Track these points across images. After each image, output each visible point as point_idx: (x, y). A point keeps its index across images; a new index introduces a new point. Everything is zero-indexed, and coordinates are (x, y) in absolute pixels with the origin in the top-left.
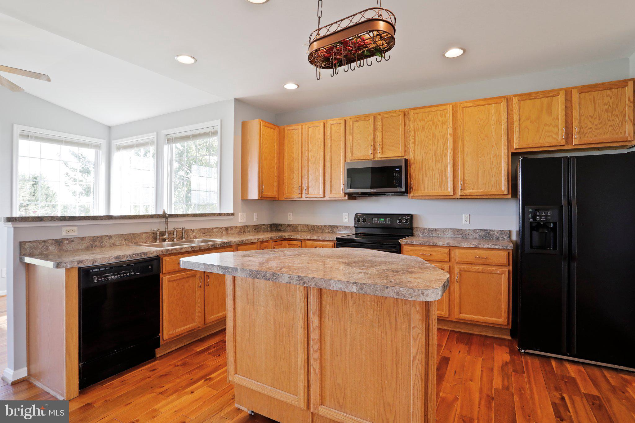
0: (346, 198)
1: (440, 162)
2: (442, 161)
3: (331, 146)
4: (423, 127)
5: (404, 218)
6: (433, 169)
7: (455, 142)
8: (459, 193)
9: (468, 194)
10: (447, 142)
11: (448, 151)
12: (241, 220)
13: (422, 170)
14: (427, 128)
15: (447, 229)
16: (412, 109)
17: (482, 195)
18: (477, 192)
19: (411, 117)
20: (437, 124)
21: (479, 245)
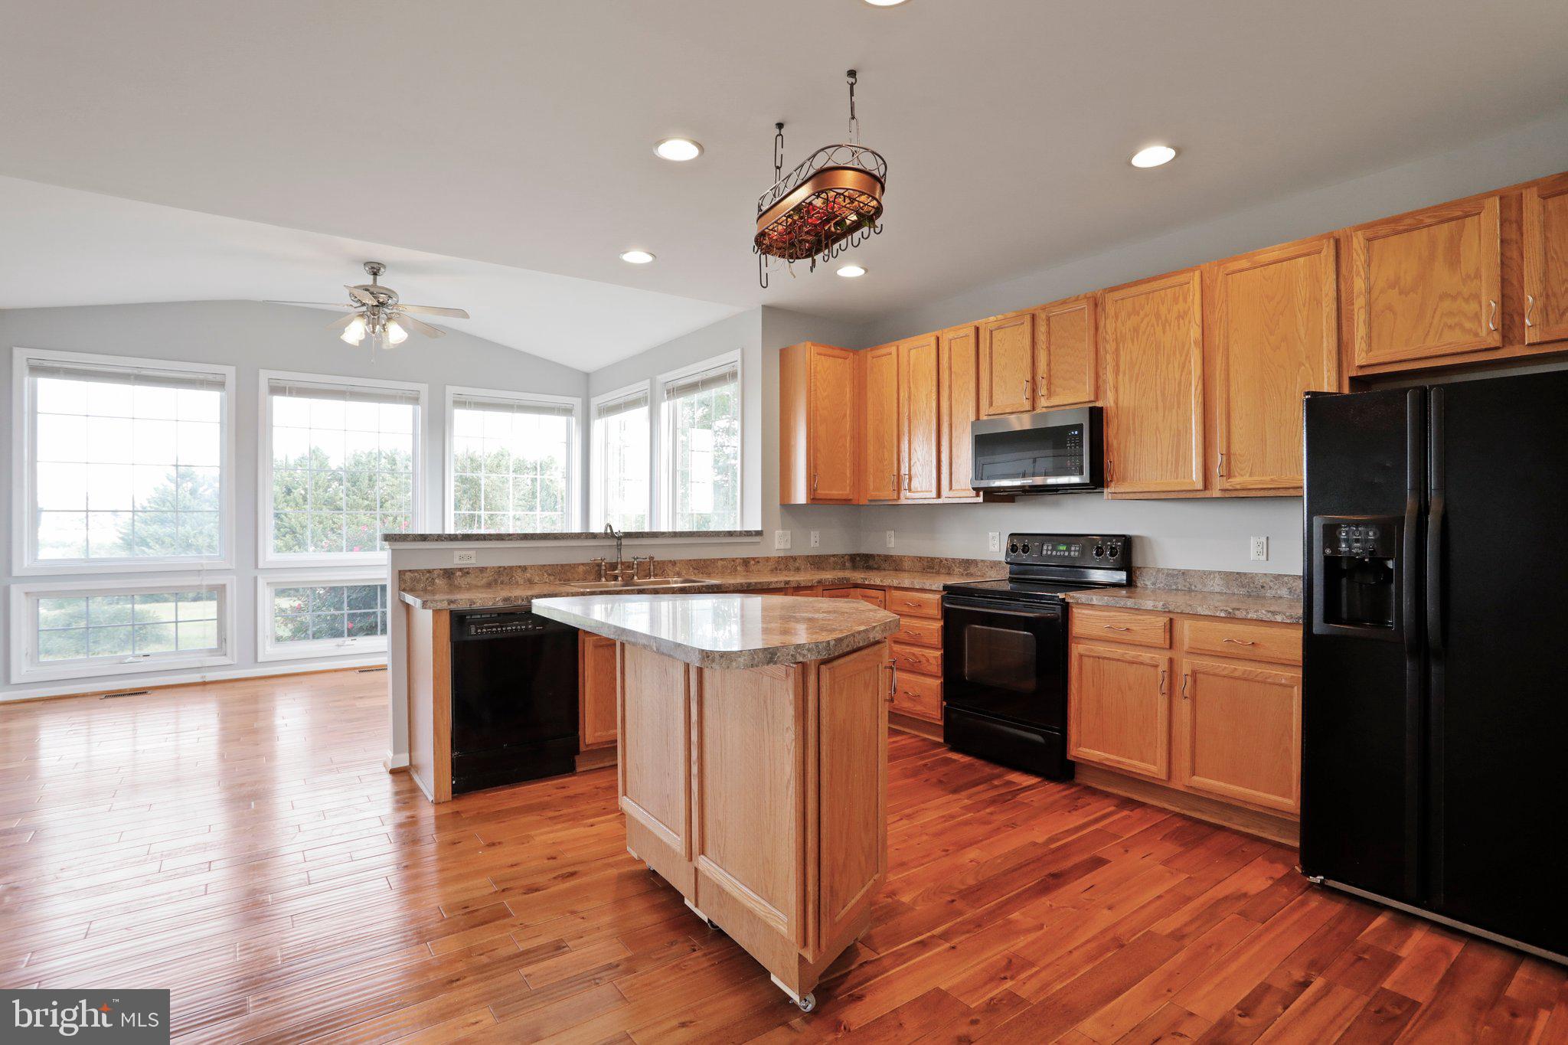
0: (980, 499)
1: (1174, 411)
2: (1179, 407)
4: (1136, 330)
5: (1109, 543)
6: (1157, 428)
7: (1205, 361)
8: (1218, 484)
9: (1238, 487)
10: (1190, 362)
11: (1191, 384)
12: (779, 544)
13: (1134, 433)
14: (1144, 333)
15: (1211, 573)
16: (1113, 289)
17: (1274, 489)
18: (1261, 482)
19: (1110, 309)
20: (1166, 320)
21: (1237, 612)
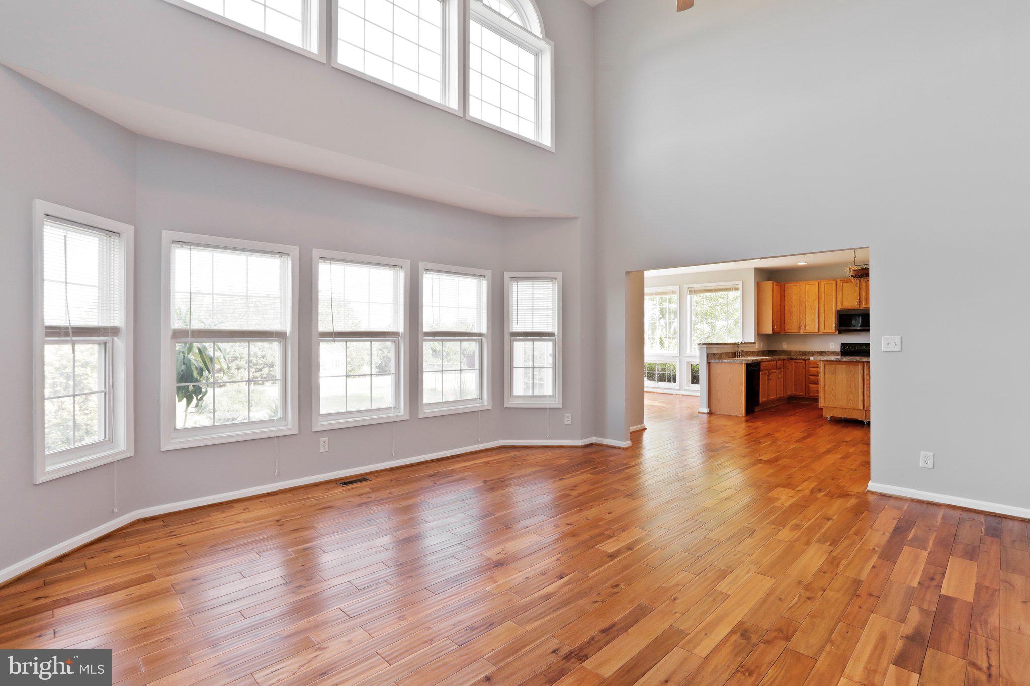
0: (837, 333)
3: (824, 298)
